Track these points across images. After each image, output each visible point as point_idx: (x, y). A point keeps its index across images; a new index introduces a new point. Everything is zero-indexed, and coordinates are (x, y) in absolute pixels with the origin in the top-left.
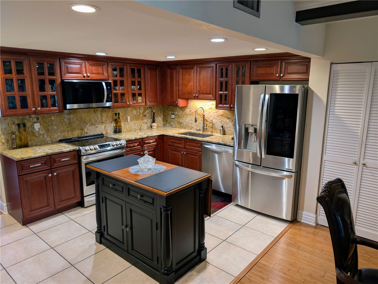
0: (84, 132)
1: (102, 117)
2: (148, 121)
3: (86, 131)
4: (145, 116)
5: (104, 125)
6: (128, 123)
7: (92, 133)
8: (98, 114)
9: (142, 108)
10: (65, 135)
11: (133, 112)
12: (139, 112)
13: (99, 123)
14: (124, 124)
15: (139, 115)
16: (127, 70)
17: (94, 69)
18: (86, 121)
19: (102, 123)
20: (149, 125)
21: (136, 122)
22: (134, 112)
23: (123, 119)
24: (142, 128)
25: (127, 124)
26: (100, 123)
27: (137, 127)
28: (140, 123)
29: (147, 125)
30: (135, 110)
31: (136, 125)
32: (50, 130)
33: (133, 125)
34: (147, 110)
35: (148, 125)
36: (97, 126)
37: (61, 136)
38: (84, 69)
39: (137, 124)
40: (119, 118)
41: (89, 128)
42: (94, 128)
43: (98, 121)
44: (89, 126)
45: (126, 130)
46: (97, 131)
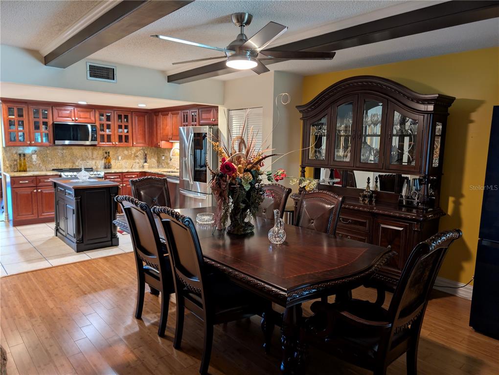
1: (92, 154)
2: (140, 161)
3: (77, 164)
4: (137, 156)
5: (95, 161)
6: (119, 162)
8: (89, 151)
9: (134, 149)
10: (57, 166)
11: (125, 152)
12: (130, 152)
13: (89, 159)
14: (115, 161)
15: (130, 155)
16: (114, 116)
17: (82, 114)
18: (78, 157)
19: (93, 159)
23: (114, 158)
24: (133, 167)
27: (128, 166)
28: (132, 163)
32: (45, 161)
33: (124, 164)
35: (140, 164)
36: (88, 162)
37: (54, 167)
38: (73, 114)
39: (128, 163)
40: (109, 156)
42: (84, 162)
44: (81, 161)
45: (116, 167)
46: (87, 166)
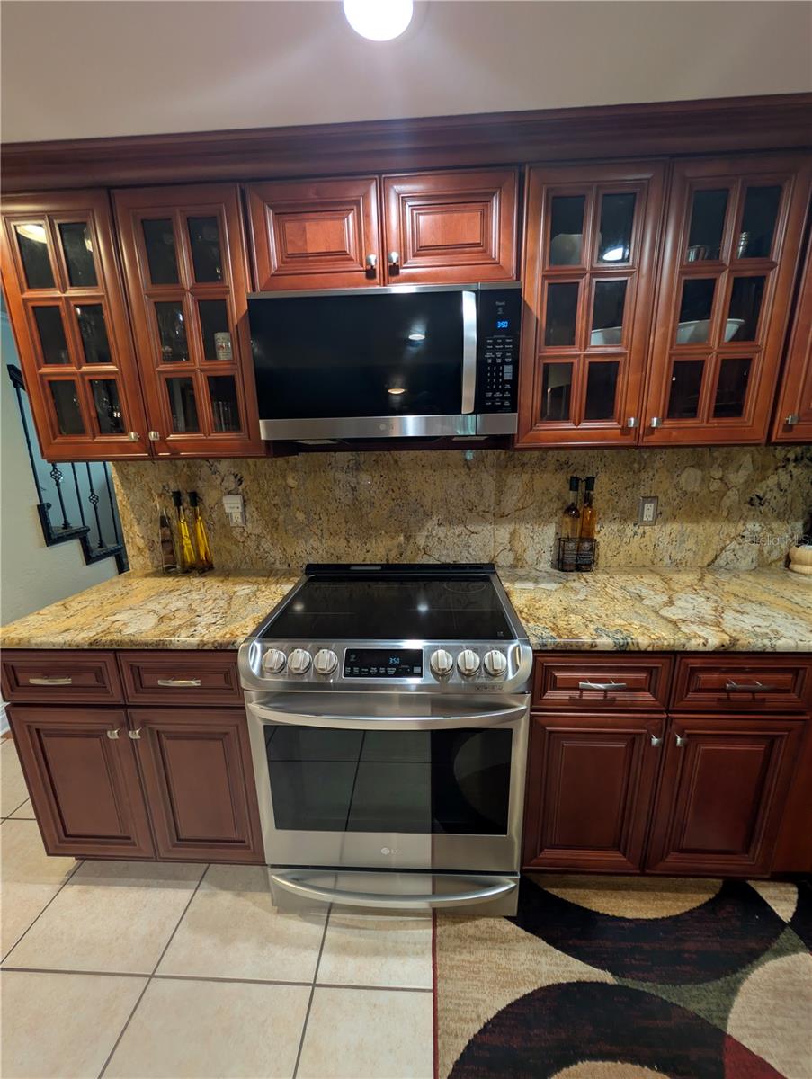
0: (411, 545)
1: (501, 491)
2: (771, 530)
3: (421, 542)
4: (756, 502)
5: (511, 528)
6: (641, 531)
7: (448, 555)
8: (485, 475)
9: (747, 460)
10: (334, 550)
11: (684, 475)
12: (721, 479)
13: (483, 517)
14: (619, 530)
15: (714, 495)
18: (427, 502)
19: (502, 517)
20: (770, 552)
21: (688, 527)
22: (690, 479)
23: (614, 509)
24: (721, 561)
25: (635, 534)
26: (489, 516)
27: (691, 554)
28: (717, 538)
29: (761, 552)
30: (698, 465)
31: (690, 544)
32: (281, 523)
33: (671, 543)
34: (776, 469)
35: (766, 549)
36: (472, 529)
37: (321, 552)
39: (692, 541)
41: (434, 533)
42: (457, 533)
43: (481, 508)
44: (439, 525)
45: (622, 558)
46: (471, 550)
